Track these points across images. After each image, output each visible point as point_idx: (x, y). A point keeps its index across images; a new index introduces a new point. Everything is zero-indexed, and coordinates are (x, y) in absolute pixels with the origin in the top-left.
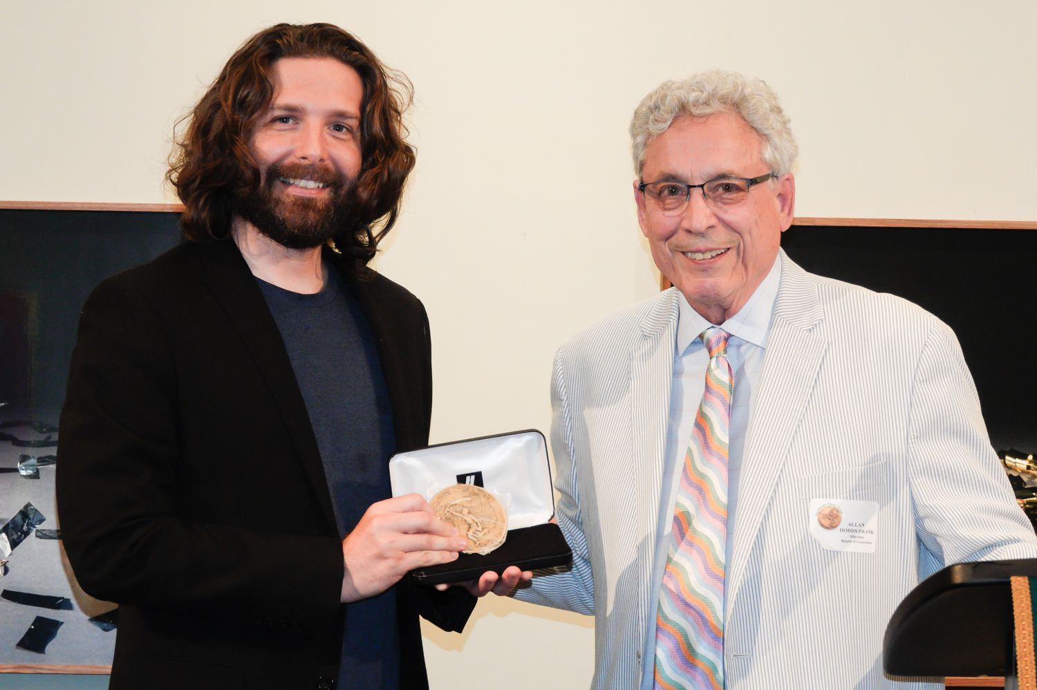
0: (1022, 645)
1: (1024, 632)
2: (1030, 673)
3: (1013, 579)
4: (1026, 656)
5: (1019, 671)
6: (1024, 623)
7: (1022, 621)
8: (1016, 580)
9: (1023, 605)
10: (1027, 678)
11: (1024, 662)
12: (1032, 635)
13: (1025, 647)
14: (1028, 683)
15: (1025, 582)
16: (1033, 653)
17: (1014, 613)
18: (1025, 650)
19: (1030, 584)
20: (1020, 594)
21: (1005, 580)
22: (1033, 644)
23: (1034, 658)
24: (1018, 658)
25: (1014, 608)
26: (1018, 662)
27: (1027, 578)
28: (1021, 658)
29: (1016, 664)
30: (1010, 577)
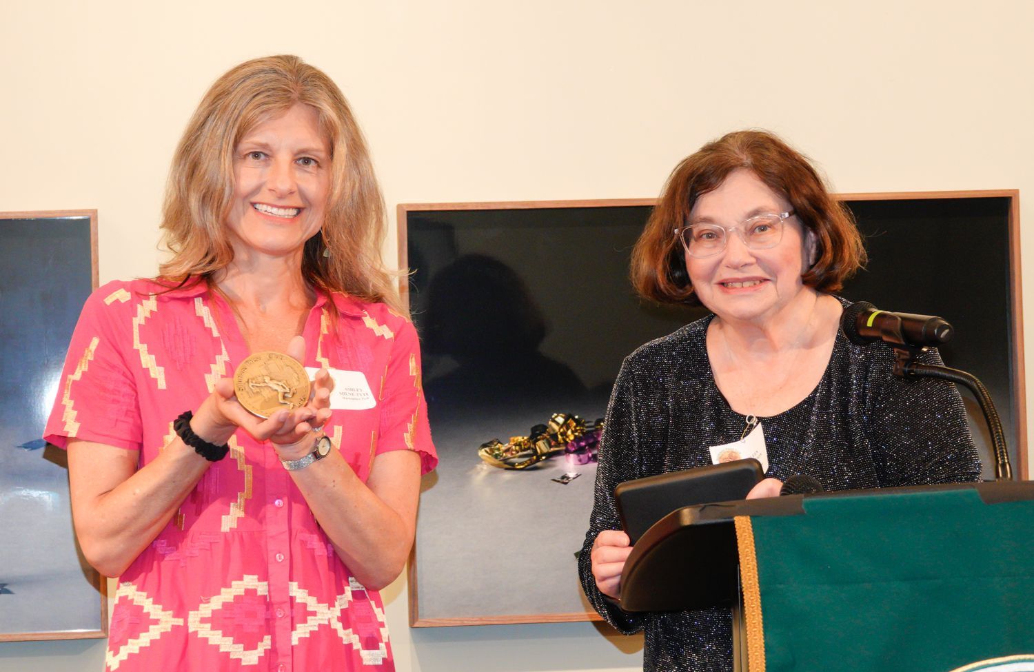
0: (747, 577)
1: (748, 566)
2: (755, 603)
3: (736, 519)
4: (751, 588)
5: (745, 601)
6: (748, 558)
7: (747, 556)
8: (740, 520)
9: (746, 542)
10: (753, 607)
11: (749, 593)
12: (756, 568)
13: (750, 580)
14: (753, 611)
15: (747, 521)
16: (758, 585)
17: (739, 549)
18: (750, 582)
19: (752, 523)
20: (744, 532)
21: (731, 520)
22: (757, 577)
23: (758, 589)
24: (744, 590)
25: (739, 545)
26: (744, 593)
27: (749, 517)
28: (747, 589)
29: (742, 595)
30: (732, 517)
